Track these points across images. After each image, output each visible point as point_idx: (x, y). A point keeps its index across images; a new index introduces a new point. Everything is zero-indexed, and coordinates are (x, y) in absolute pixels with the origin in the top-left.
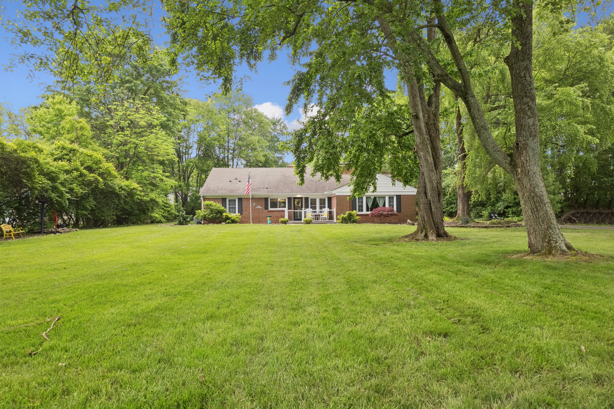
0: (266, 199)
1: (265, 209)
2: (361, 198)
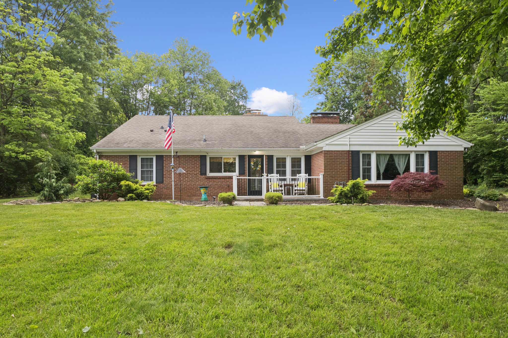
0: (203, 158)
1: (201, 174)
2: (367, 156)
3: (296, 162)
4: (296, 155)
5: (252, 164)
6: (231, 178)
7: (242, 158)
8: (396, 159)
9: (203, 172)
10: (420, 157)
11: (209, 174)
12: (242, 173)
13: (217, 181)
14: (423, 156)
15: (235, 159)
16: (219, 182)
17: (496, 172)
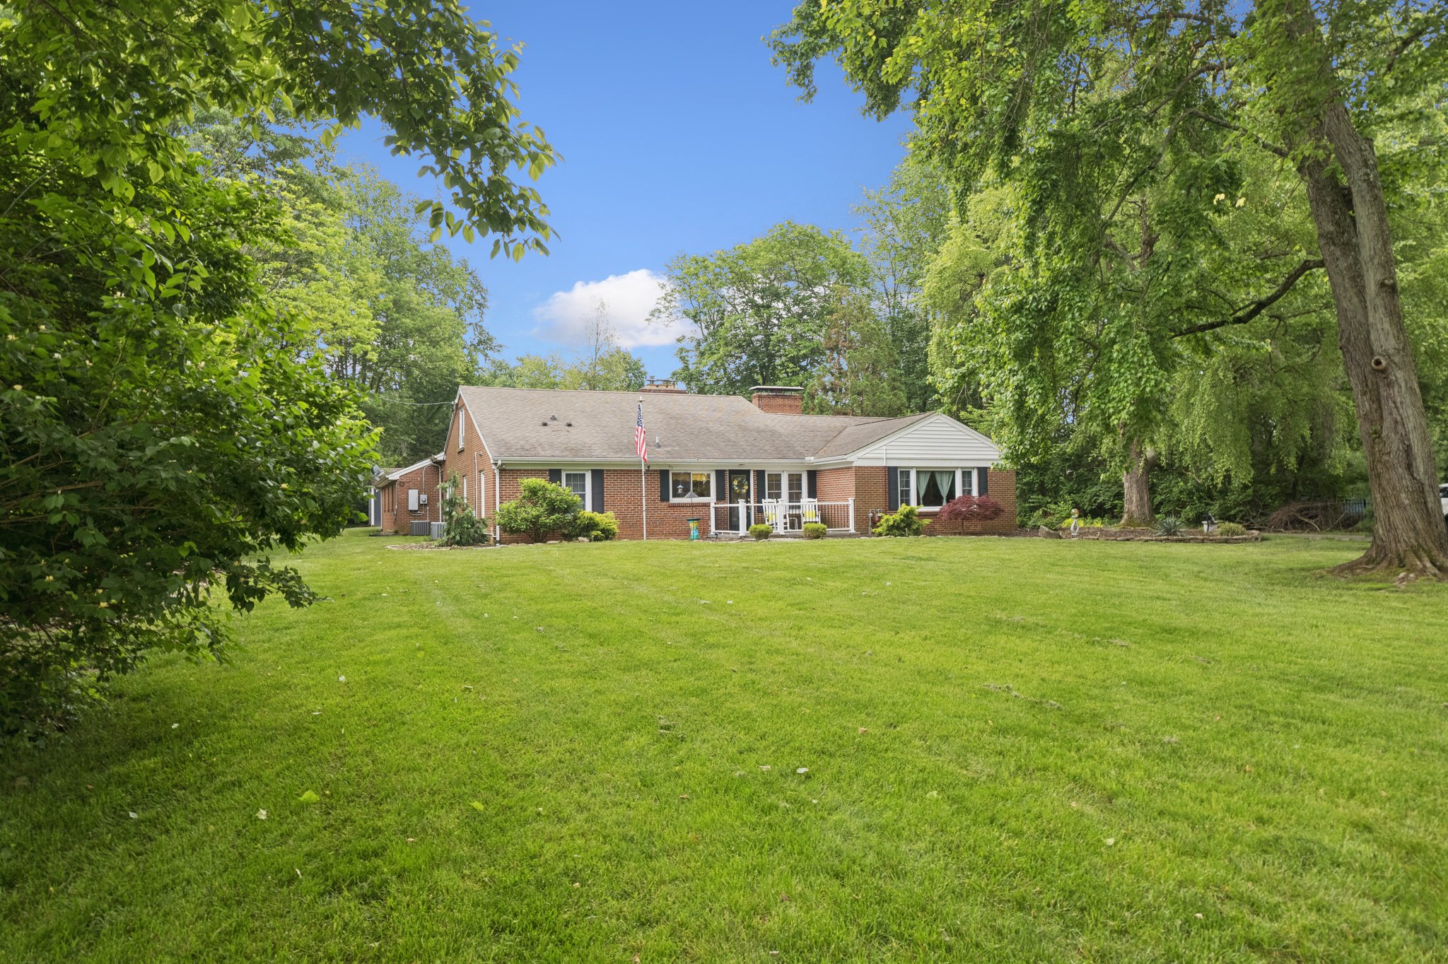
0: (664, 474)
1: (662, 500)
2: (906, 474)
3: (795, 481)
4: (795, 471)
5: (735, 483)
6: (707, 505)
7: (720, 474)
8: (938, 478)
9: (664, 498)
10: (967, 474)
11: (673, 500)
12: (720, 497)
13: (686, 510)
14: (970, 473)
15: (709, 476)
16: (688, 512)
17: (1033, 492)
